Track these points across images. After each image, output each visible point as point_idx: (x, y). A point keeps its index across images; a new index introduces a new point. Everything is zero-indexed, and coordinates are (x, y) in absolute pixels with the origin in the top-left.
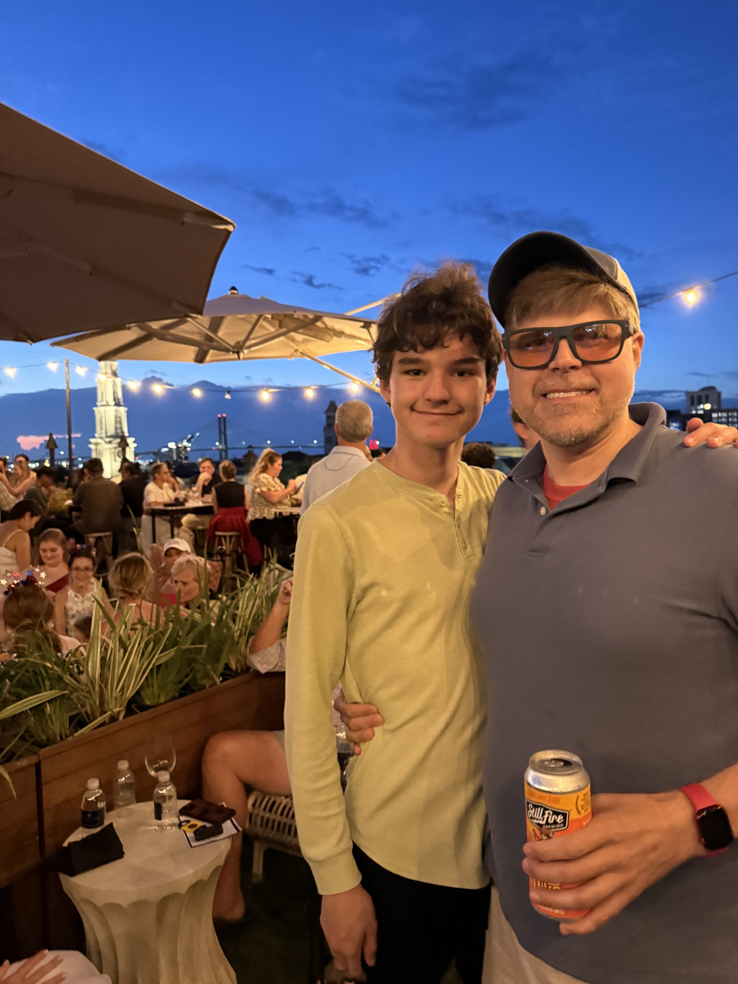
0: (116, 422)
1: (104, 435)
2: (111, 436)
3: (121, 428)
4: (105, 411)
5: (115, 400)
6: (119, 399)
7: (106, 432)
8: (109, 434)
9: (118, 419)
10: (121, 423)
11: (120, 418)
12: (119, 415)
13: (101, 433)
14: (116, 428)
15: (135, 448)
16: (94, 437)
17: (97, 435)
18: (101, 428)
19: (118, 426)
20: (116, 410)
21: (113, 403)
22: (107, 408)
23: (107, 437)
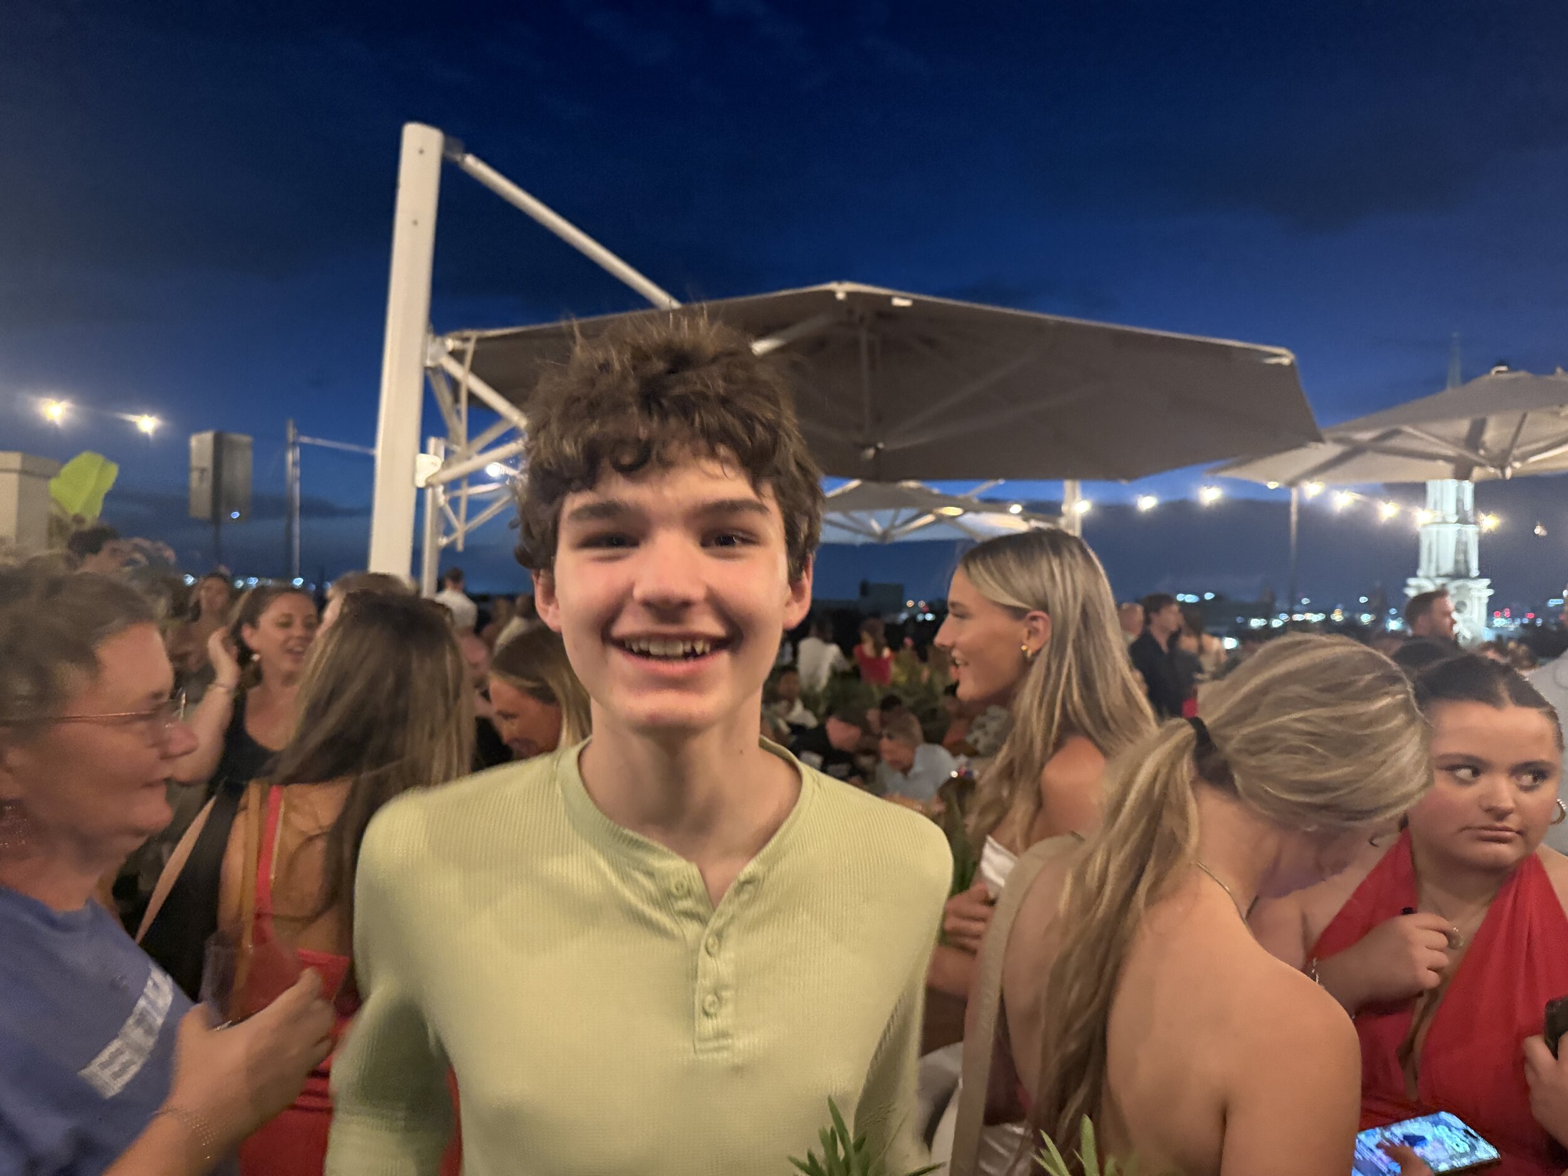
0: (1457, 552)
1: (1433, 573)
2: (1446, 576)
3: (1466, 562)
4: (1438, 533)
5: (1457, 513)
6: (1465, 512)
7: (1438, 569)
8: (1443, 571)
9: (1462, 547)
10: (1465, 552)
11: (1466, 544)
12: (1464, 539)
13: (1428, 568)
14: (1457, 562)
15: (1490, 597)
16: (1415, 575)
17: (1420, 573)
18: (1430, 561)
19: (1461, 557)
20: (1459, 532)
21: (1455, 518)
22: (1443, 528)
23: (1439, 576)
